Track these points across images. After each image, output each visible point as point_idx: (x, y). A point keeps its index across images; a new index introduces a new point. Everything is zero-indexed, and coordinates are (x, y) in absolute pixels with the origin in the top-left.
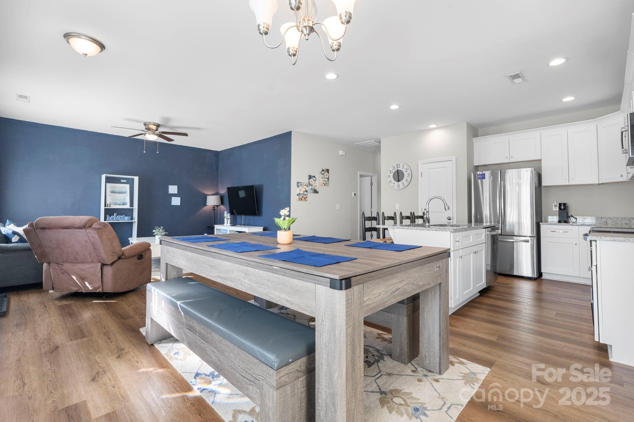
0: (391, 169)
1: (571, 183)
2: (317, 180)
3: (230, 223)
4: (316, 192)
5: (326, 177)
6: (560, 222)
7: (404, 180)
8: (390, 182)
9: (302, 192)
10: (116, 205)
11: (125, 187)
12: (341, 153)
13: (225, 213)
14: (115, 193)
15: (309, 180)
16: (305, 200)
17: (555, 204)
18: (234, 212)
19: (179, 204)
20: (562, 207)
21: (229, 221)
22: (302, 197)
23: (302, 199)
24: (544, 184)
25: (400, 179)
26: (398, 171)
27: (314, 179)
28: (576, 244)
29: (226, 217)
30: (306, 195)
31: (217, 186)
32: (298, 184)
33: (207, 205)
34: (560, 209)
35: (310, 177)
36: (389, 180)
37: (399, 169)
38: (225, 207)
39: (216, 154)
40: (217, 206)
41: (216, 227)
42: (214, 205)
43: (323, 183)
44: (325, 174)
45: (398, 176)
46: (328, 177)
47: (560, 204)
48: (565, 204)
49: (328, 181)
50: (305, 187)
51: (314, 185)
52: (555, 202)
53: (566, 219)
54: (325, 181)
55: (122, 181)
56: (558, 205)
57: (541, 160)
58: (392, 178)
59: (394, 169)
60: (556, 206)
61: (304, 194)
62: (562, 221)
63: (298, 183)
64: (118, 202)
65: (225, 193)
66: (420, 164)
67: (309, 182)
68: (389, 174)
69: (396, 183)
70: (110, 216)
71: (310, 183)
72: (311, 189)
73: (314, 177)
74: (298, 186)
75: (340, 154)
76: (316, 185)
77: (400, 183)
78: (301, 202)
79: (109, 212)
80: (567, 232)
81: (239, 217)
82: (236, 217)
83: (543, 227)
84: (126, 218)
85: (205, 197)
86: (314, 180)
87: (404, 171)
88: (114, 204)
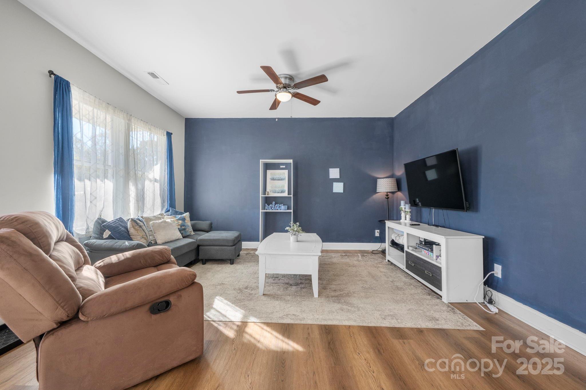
3: (411, 219)
10: (275, 192)
11: (284, 173)
13: (402, 203)
14: (275, 180)
18: (418, 201)
19: (342, 191)
21: (408, 217)
29: (403, 209)
31: (392, 166)
33: (377, 191)
38: (403, 194)
39: (390, 122)
40: (393, 193)
41: (389, 224)
42: (386, 191)
55: (281, 167)
64: (277, 189)
65: (402, 175)
70: (269, 205)
79: (268, 200)
81: (425, 211)
82: (420, 210)
84: (283, 207)
85: (374, 181)
88: (273, 192)
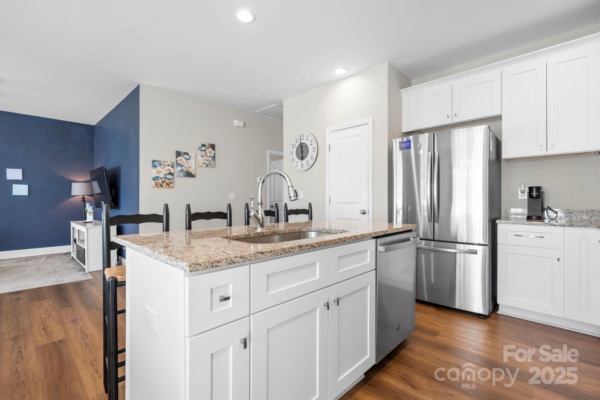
0: (294, 142)
1: (550, 152)
2: (193, 159)
4: (189, 175)
5: (209, 155)
6: (529, 218)
7: (308, 158)
8: (293, 161)
9: (162, 175)
12: (236, 123)
13: (88, 205)
15: (177, 158)
16: (168, 186)
17: (523, 189)
19: (26, 194)
20: (534, 194)
21: (91, 217)
22: (163, 182)
23: (162, 186)
24: (505, 154)
25: (304, 156)
26: (301, 144)
27: (188, 157)
28: (558, 260)
29: (88, 210)
30: (170, 179)
32: (153, 163)
33: (72, 195)
34: (530, 196)
35: (178, 154)
36: (292, 157)
37: (302, 141)
42: (82, 195)
43: (205, 164)
44: (207, 151)
45: (302, 152)
46: (212, 155)
47: (531, 189)
48: (538, 189)
49: (212, 161)
50: (167, 168)
51: (186, 165)
52: (522, 186)
53: (540, 214)
54: (208, 161)
56: (527, 190)
57: (501, 116)
58: (294, 155)
59: (297, 142)
60: (523, 192)
61: (166, 178)
62: (534, 218)
63: (154, 161)
66: (327, 132)
67: (177, 161)
68: (291, 150)
69: (300, 161)
71: (179, 162)
72: (180, 171)
73: (187, 154)
74: (155, 166)
75: (235, 125)
76: (190, 165)
77: (304, 161)
78: (160, 189)
80: (543, 237)
83: (502, 227)
85: (68, 184)
86: (186, 159)
87: (308, 143)
